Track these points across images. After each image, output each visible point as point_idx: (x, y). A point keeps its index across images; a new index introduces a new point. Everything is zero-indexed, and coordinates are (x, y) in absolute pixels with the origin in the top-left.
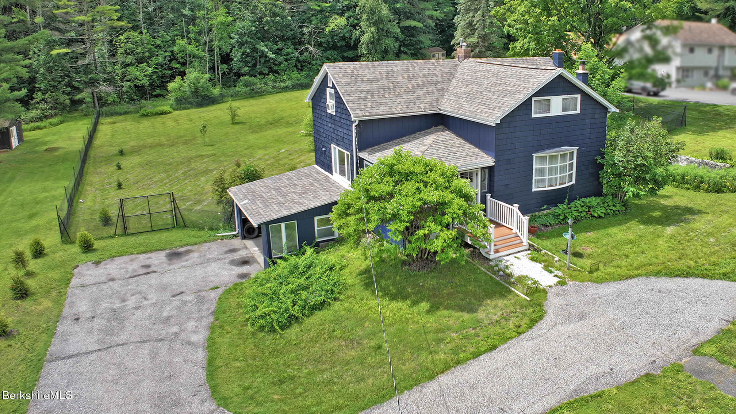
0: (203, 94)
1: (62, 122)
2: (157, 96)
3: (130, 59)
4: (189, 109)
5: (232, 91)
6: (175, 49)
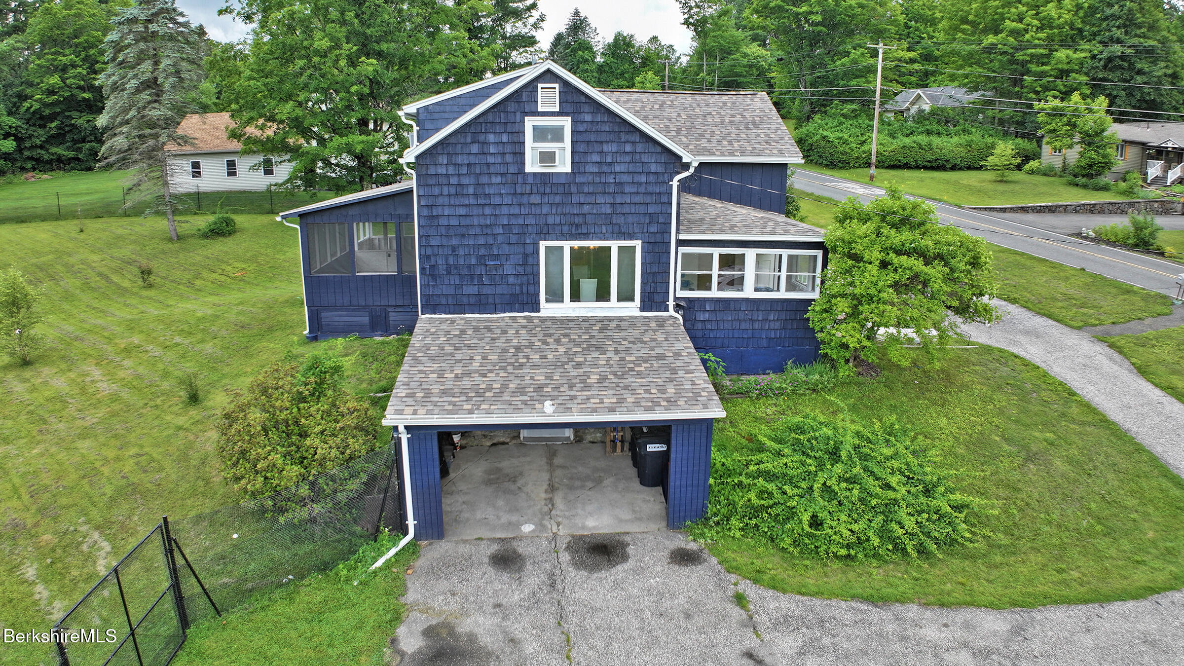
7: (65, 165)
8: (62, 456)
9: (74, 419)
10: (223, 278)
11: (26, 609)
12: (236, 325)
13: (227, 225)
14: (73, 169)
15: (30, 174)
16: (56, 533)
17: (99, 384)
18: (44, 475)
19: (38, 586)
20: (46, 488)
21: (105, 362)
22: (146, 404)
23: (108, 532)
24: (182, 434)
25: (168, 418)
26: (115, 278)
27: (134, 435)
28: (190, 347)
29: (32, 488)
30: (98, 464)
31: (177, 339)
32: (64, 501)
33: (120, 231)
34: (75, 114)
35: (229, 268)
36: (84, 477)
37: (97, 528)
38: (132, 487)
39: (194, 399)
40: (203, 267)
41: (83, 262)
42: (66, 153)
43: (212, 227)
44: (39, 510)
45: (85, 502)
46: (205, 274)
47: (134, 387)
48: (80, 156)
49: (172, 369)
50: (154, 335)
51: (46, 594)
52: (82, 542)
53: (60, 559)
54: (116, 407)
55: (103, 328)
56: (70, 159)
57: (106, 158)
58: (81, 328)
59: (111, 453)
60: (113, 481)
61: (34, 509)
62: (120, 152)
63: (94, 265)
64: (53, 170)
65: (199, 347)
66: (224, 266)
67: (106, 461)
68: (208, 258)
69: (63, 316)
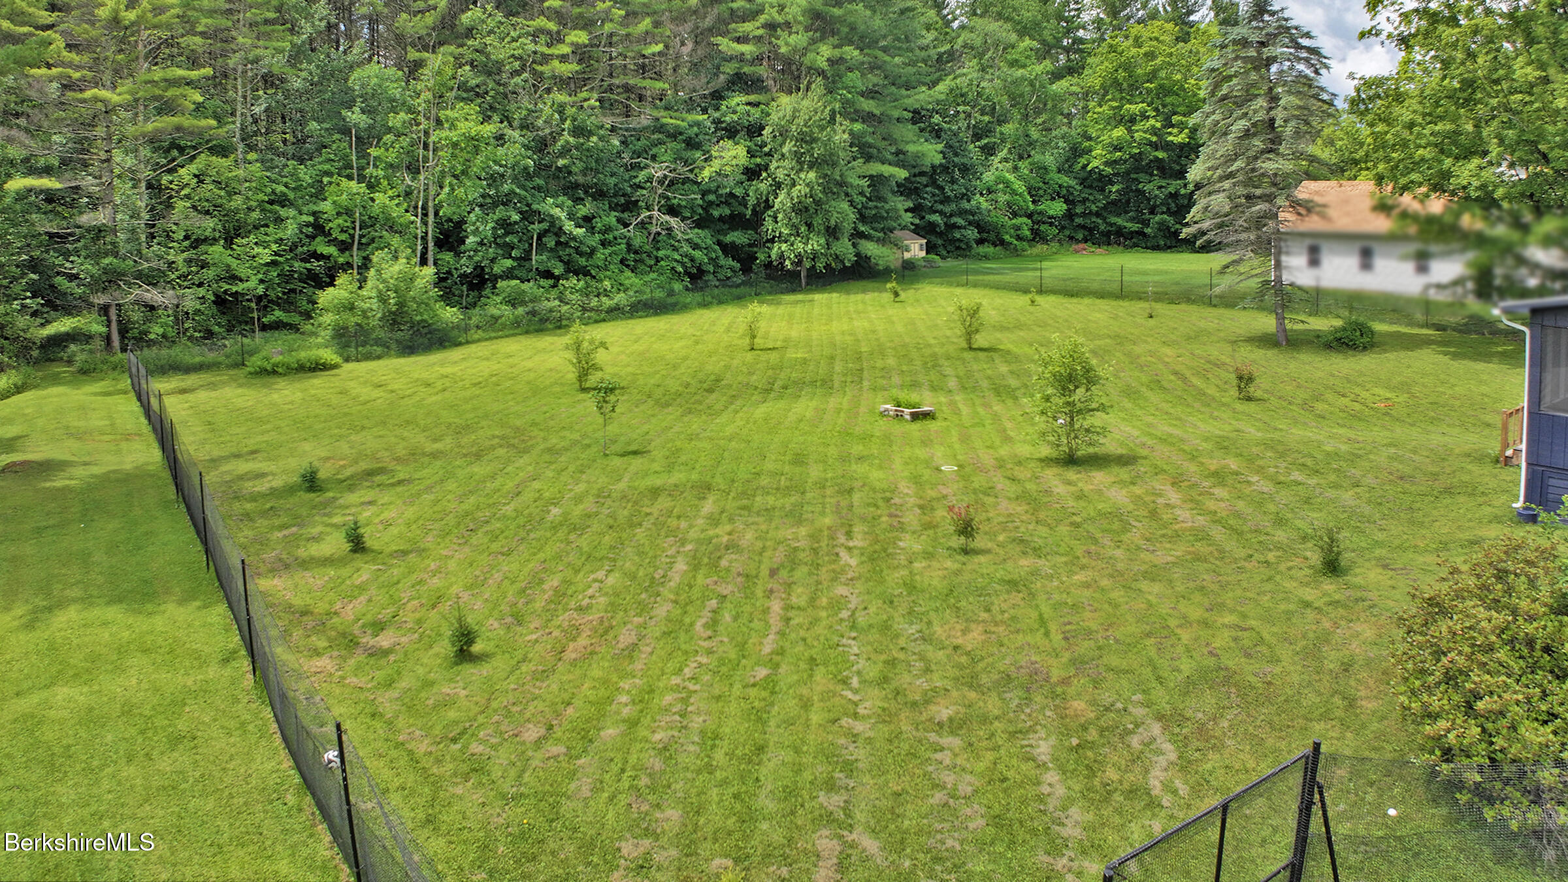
0: (419, 318)
1: (19, 389)
2: (278, 326)
3: (209, 225)
4: (379, 357)
5: (476, 316)
6: (326, 206)
7: (1126, 239)
8: (1117, 595)
9: (1138, 548)
10: (1357, 406)
11: (1024, 801)
12: (1391, 473)
13: (1362, 335)
14: (1136, 245)
15: (1081, 246)
16: (1093, 703)
17: (1178, 512)
18: (1087, 615)
19: (1051, 773)
20: (1089, 633)
21: (1186, 483)
22: (1251, 556)
23: (1177, 730)
24: (1310, 615)
25: (1289, 585)
26: (1195, 381)
27: (1230, 594)
28: (1318, 491)
29: (1068, 627)
30: (1173, 623)
31: (1296, 475)
32: (1115, 661)
33: (1202, 324)
34: (1142, 177)
35: (1364, 394)
36: (1148, 635)
37: (1160, 717)
38: (1223, 673)
39: (1332, 567)
40: (1327, 387)
41: (1152, 353)
42: (1129, 225)
43: (1338, 335)
44: (1073, 661)
45: (1147, 672)
46: (1329, 396)
47: (1232, 528)
48: (1148, 231)
49: (1290, 516)
50: (1260, 462)
51: (1061, 791)
52: (1132, 732)
53: (1092, 745)
54: (1202, 548)
55: (1182, 440)
56: (1132, 232)
57: (1196, 223)
58: (1150, 434)
59: (1195, 613)
60: (1194, 654)
61: (1067, 656)
62: (1217, 215)
63: (1167, 360)
64: (1109, 244)
65: (1332, 493)
66: (1357, 390)
67: (1186, 622)
68: (1333, 375)
69: (1122, 415)
